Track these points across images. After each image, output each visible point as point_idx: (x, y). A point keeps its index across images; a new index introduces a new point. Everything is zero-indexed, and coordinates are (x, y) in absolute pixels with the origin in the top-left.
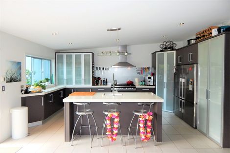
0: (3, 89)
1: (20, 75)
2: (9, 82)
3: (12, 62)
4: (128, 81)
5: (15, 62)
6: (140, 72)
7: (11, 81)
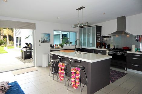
0: (40, 45)
1: (50, 39)
2: (42, 42)
3: (44, 34)
4: (125, 46)
5: (46, 34)
6: (138, 39)
7: (44, 42)
